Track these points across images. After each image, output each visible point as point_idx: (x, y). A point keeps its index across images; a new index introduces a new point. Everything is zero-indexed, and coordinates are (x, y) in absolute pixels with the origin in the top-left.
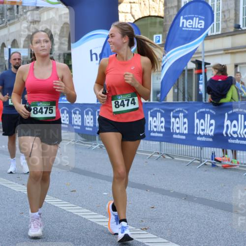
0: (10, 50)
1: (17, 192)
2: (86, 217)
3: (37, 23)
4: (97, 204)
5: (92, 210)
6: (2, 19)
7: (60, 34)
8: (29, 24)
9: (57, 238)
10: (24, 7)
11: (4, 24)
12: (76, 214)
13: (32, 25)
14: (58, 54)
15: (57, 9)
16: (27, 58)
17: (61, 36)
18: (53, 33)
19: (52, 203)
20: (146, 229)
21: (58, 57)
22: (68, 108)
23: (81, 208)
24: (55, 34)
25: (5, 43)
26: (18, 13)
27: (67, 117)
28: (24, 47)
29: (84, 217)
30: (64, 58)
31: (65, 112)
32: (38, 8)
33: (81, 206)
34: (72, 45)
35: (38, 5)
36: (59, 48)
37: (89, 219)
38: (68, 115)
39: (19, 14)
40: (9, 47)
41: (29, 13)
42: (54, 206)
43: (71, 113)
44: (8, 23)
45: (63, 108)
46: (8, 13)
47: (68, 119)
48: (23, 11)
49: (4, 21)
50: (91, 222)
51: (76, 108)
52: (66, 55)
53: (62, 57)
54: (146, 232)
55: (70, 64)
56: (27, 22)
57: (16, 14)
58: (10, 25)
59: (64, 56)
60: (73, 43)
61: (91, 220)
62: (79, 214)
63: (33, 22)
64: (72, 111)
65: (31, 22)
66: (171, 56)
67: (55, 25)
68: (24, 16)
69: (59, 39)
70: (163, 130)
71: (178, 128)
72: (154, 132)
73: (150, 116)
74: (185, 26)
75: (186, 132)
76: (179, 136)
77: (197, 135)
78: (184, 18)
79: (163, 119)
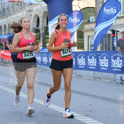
1: (22, 97)
2: (57, 110)
3: (31, 12)
4: (62, 103)
5: (60, 106)
6: (13, 10)
7: (43, 17)
9: (42, 120)
10: (24, 4)
11: (15, 12)
12: (52, 108)
13: (28, 13)
14: (42, 27)
15: (41, 4)
17: (43, 18)
18: (39, 17)
19: (39, 103)
20: (87, 116)
21: (42, 29)
22: (47, 54)
23: (54, 105)
24: (40, 17)
26: (21, 6)
27: (47, 59)
29: (55, 109)
30: (45, 29)
31: (46, 56)
32: (31, 4)
33: (54, 104)
34: (49, 22)
35: (31, 3)
36: (42, 25)
37: (58, 111)
38: (47, 58)
41: (26, 7)
42: (41, 104)
43: (49, 57)
44: (17, 11)
45: (45, 54)
46: (16, 7)
47: (47, 60)
48: (24, 5)
49: (14, 10)
50: (59, 112)
51: (51, 55)
52: (46, 27)
53: (44, 29)
54: (87, 117)
55: (48, 32)
56: (26, 11)
57: (20, 7)
59: (45, 28)
60: (49, 21)
61: (59, 111)
62: (53, 108)
63: (29, 11)
64: (49, 56)
65: (28, 11)
66: (99, 28)
67: (40, 12)
68: (24, 8)
69: (42, 20)
70: (95, 65)
71: (103, 64)
72: (91, 66)
73: (89, 58)
74: (106, 12)
75: (107, 66)
76: (104, 69)
77: (113, 68)
78: (106, 8)
79: (95, 60)
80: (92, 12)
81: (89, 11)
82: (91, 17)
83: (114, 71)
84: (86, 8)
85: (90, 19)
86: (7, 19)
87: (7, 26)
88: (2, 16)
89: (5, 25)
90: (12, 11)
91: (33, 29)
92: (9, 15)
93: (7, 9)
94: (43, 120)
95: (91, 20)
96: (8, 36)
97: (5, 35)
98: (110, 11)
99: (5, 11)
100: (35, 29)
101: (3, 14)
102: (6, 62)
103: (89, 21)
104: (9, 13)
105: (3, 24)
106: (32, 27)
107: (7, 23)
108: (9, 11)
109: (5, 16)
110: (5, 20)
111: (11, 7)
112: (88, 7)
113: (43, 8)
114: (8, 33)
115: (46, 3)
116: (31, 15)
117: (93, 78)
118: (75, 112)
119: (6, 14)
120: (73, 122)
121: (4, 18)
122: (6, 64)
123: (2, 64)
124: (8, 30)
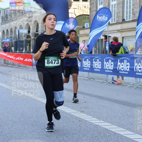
0: (19, 30)
3: (31, 18)
8: (28, 18)
10: (25, 11)
11: (16, 18)
14: (41, 32)
16: (27, 34)
18: (39, 22)
19: (39, 100)
20: (83, 112)
25: (17, 27)
28: (25, 29)
36: (41, 30)
39: (23, 13)
40: (19, 29)
41: (27, 13)
42: (40, 101)
46: (18, 13)
56: (27, 17)
58: (19, 18)
65: (28, 17)
66: (93, 33)
67: (39, 19)
68: (25, 15)
69: (41, 25)
70: (89, 67)
71: (97, 66)
72: (85, 68)
73: (84, 60)
74: (99, 19)
75: (100, 68)
76: (97, 70)
77: (105, 69)
78: (99, 16)
79: (89, 62)
80: (87, 19)
81: (84, 18)
82: (85, 24)
83: (106, 72)
84: (81, 16)
85: (84, 25)
86: (9, 24)
87: (9, 30)
88: (5, 22)
89: (7, 30)
90: (14, 17)
91: (32, 34)
92: (11, 20)
93: (9, 15)
94: (43, 115)
95: (85, 27)
96: (10, 40)
97: (8, 39)
98: (102, 18)
99: (7, 17)
100: (34, 33)
101: (5, 20)
102: (8, 63)
103: (84, 27)
104: (11, 19)
105: (5, 29)
106: (32, 32)
107: (9, 28)
108: (11, 18)
109: (7, 22)
110: (7, 25)
111: (13, 14)
112: (83, 15)
113: (42, 15)
114: (10, 37)
115: (45, 10)
116: (31, 21)
117: (87, 79)
118: (72, 109)
119: (9, 19)
120: (70, 117)
121: (6, 23)
122: (8, 65)
123: (5, 64)
124: (10, 34)
